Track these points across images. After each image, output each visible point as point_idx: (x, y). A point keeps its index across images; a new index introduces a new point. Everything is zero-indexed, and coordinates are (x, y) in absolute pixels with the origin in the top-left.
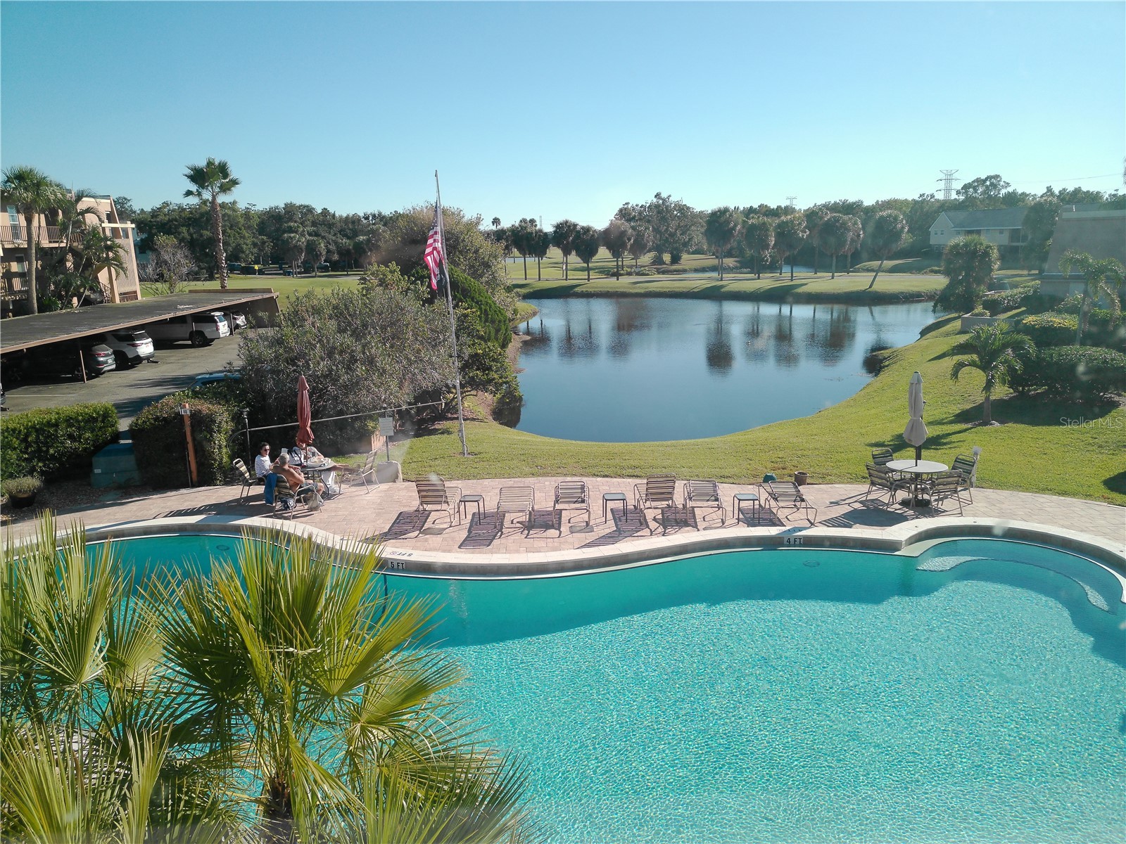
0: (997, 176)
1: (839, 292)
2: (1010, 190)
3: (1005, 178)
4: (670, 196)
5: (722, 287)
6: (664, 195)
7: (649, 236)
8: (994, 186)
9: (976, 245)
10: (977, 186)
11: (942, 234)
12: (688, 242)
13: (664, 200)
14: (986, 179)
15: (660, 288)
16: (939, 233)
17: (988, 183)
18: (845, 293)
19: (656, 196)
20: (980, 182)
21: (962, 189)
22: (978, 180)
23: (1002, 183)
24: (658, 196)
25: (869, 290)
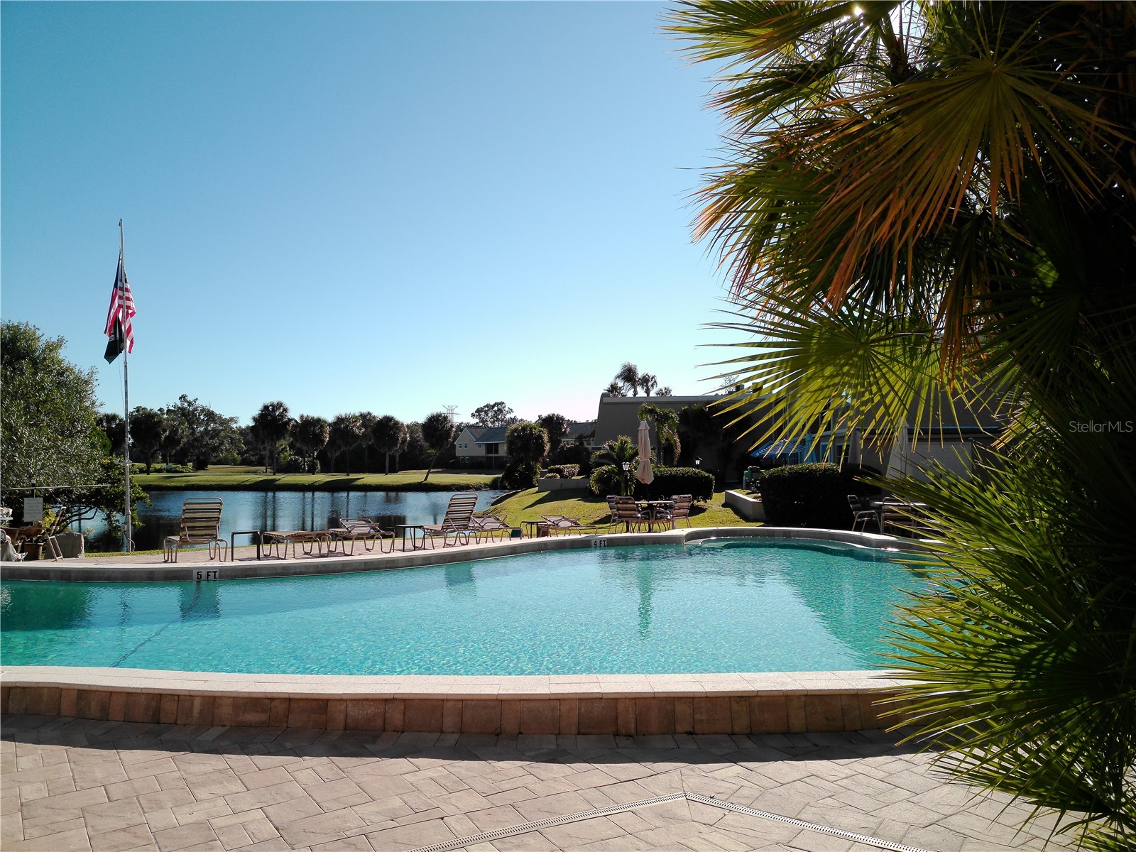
0: (503, 403)
1: (397, 484)
2: (512, 415)
3: (508, 405)
4: (197, 399)
5: (275, 480)
6: (190, 398)
7: (183, 432)
8: (500, 411)
9: (531, 429)
10: (488, 410)
11: (466, 447)
12: (219, 446)
13: (190, 404)
14: (494, 405)
15: (205, 481)
16: (463, 446)
17: (496, 408)
18: (404, 485)
19: (180, 398)
20: (490, 407)
21: (476, 412)
22: (487, 406)
23: (507, 409)
24: (183, 397)
25: (425, 482)
